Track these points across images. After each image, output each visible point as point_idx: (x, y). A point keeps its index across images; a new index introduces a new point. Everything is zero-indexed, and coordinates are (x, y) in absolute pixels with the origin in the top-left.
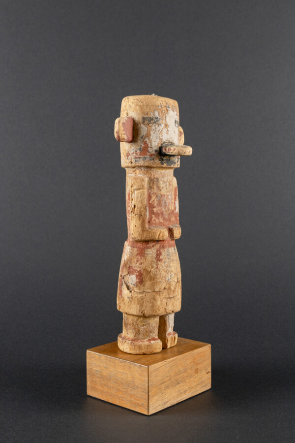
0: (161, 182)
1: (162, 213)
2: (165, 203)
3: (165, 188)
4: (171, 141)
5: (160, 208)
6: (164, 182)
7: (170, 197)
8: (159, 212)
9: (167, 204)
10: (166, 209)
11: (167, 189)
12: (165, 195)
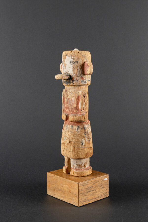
0: (68, 92)
1: (68, 107)
2: (70, 103)
3: (70, 95)
4: (67, 72)
5: (67, 105)
6: (70, 92)
7: (73, 100)
8: (67, 107)
9: (71, 103)
10: (71, 106)
11: (71, 96)
12: (70, 99)
